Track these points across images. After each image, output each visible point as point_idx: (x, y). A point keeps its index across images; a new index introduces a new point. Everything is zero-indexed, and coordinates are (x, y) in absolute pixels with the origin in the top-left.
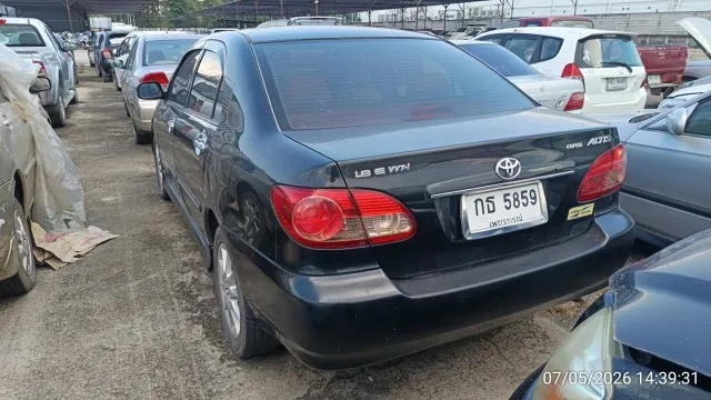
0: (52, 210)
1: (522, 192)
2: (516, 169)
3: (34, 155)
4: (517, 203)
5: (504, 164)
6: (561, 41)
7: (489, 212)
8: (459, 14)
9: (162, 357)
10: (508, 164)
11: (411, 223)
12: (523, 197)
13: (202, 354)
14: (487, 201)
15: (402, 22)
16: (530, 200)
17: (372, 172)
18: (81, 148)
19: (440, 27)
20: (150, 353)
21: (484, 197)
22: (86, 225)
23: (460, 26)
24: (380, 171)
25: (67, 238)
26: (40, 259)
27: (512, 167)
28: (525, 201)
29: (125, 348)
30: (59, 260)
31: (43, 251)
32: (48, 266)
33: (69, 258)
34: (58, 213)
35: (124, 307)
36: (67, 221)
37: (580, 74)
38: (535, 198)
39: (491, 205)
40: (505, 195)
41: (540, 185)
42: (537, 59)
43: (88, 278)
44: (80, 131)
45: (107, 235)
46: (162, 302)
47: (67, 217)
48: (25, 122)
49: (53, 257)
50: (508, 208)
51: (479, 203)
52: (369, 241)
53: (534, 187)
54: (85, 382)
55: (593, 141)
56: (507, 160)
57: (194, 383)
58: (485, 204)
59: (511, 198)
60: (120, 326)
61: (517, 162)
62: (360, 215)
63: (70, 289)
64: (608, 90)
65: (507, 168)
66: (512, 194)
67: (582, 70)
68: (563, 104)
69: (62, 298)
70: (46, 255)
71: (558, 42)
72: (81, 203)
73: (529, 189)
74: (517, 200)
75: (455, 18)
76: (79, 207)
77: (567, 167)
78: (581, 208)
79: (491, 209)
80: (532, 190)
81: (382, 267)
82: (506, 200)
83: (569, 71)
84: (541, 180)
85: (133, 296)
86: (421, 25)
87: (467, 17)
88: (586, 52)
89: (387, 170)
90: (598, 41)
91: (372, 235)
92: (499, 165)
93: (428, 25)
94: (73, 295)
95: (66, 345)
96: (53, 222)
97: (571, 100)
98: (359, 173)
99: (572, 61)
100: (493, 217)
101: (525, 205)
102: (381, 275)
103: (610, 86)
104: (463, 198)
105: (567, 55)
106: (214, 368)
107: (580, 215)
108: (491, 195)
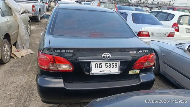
0: (20, 44)
1: (112, 64)
2: (109, 57)
3: (18, 29)
4: (110, 66)
5: (105, 55)
6: (174, 15)
7: (100, 68)
8: (157, 3)
9: (25, 87)
10: (107, 55)
11: (73, 68)
12: (112, 65)
13: (34, 88)
14: (100, 64)
15: (140, 3)
16: (115, 66)
17: (61, 51)
18: (40, 28)
19: (150, 6)
20: (23, 85)
21: (98, 63)
22: (28, 48)
23: (157, 6)
24: (63, 51)
25: (22, 51)
26: (12, 56)
27: (107, 56)
28: (113, 66)
29: (18, 83)
30: (16, 57)
31: (13, 54)
32: (14, 58)
33: (20, 57)
34: (22, 45)
35: (24, 72)
36: (23, 47)
37: (178, 26)
38: (117, 66)
39: (101, 66)
40: (106, 64)
41: (119, 62)
42: (166, 20)
43: (21, 63)
44: (42, 24)
45: (32, 52)
46: (34, 72)
47: (24, 46)
48: (16, 21)
49: (15, 56)
50: (107, 67)
51: (97, 65)
52: (59, 70)
53: (117, 63)
54: (4, 90)
55: (140, 51)
56: (106, 54)
57: (28, 96)
58: (99, 65)
59: (114, 65)
60: (20, 77)
61: (110, 55)
62: (55, 63)
63: (15, 65)
64: (187, 32)
65: (106, 56)
66: (108, 63)
67: (179, 25)
68: (167, 35)
69: (12, 66)
70: (14, 55)
71: (173, 16)
72: (29, 43)
73: (115, 63)
74: (110, 65)
75: (156, 4)
76: (28, 44)
77: (129, 58)
78: (134, 71)
79: (101, 67)
81: (63, 78)
82: (106, 65)
83: (175, 25)
85: (28, 69)
86: (145, 5)
87: (160, 4)
88: (181, 20)
89: (66, 51)
90: (188, 17)
91: (59, 69)
92: (103, 55)
93: (148, 5)
94: (15, 66)
95: (6, 79)
96: (20, 47)
97: (170, 34)
98: (57, 51)
99: (176, 22)
100: (101, 69)
102: (62, 80)
103: (188, 31)
104: (91, 62)
105: (175, 20)
106: (35, 93)
107: (134, 73)
108: (101, 63)
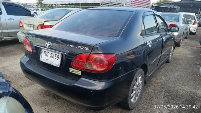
1: (56, 55)
2: (50, 46)
10: (48, 44)
12: (55, 56)
16: (57, 58)
40: (51, 53)
50: (51, 57)
55: (79, 47)
56: (49, 42)
58: (46, 53)
61: (51, 44)
66: (53, 54)
74: (53, 56)
78: (75, 70)
79: (47, 55)
80: (58, 55)
82: (51, 55)
84: (61, 54)
92: (46, 43)
100: (47, 58)
101: (55, 59)
104: (42, 49)
107: (75, 73)
108: (48, 51)
